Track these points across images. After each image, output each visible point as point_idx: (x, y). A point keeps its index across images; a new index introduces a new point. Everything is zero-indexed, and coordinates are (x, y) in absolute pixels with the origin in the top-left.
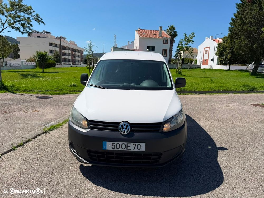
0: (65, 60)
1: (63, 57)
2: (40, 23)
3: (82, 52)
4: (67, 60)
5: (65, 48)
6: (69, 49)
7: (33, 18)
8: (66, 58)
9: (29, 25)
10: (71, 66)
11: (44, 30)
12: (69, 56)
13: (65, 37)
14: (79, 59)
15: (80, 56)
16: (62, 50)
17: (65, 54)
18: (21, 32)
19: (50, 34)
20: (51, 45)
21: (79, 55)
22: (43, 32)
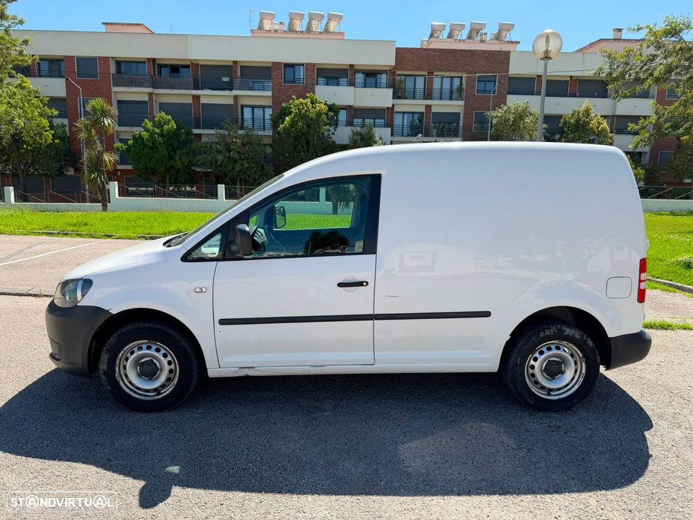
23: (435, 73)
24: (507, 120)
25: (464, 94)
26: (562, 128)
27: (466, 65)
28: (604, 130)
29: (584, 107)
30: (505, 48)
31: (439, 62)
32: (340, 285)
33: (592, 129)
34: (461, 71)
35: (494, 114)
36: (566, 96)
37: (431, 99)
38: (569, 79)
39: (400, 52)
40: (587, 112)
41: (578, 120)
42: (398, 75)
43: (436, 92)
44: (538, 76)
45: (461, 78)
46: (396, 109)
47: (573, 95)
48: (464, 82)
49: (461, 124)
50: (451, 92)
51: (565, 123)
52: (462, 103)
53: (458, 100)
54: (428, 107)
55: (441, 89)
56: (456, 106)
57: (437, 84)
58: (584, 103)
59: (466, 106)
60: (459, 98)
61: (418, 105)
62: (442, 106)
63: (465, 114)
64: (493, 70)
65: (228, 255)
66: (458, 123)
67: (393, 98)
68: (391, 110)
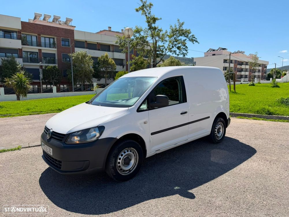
0: (241, 77)
1: (238, 73)
2: (194, 42)
3: (265, 66)
4: (244, 76)
5: (241, 63)
6: (247, 64)
7: (188, 39)
8: (242, 74)
9: (184, 47)
10: (241, 83)
11: (219, 47)
12: (247, 71)
13: (243, 51)
14: (260, 74)
15: (261, 71)
16: (238, 66)
17: (241, 70)
18: (177, 55)
19: (225, 50)
20: (225, 61)
21: (260, 69)
22: (218, 49)
23: (41, 35)
24: (78, 58)
25: (56, 46)
26: (99, 62)
27: (56, 33)
28: (113, 64)
29: (105, 55)
30: (72, 28)
31: (43, 31)
32: (181, 114)
33: (110, 63)
34: (54, 36)
35: (73, 55)
36: (96, 50)
37: (41, 47)
38: (96, 43)
39: (23, 23)
40: (107, 57)
41: (104, 59)
42: (22, 34)
43: (43, 44)
44: (85, 41)
45: (54, 38)
46: (23, 50)
47: (99, 50)
48: (55, 40)
49: (56, 58)
50: (50, 44)
51: (100, 60)
52: (56, 49)
53: (53, 48)
54: (40, 50)
55: (45, 42)
56: (53, 51)
57: (43, 40)
58: (106, 53)
59: (58, 51)
60: (54, 47)
61: (35, 49)
62: (46, 50)
63: (58, 55)
64: (68, 37)
65: (150, 108)
66: (55, 58)
67: (22, 45)
68: (20, 50)
